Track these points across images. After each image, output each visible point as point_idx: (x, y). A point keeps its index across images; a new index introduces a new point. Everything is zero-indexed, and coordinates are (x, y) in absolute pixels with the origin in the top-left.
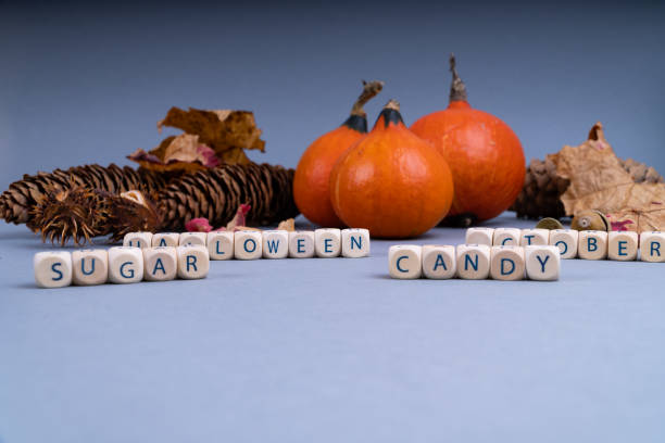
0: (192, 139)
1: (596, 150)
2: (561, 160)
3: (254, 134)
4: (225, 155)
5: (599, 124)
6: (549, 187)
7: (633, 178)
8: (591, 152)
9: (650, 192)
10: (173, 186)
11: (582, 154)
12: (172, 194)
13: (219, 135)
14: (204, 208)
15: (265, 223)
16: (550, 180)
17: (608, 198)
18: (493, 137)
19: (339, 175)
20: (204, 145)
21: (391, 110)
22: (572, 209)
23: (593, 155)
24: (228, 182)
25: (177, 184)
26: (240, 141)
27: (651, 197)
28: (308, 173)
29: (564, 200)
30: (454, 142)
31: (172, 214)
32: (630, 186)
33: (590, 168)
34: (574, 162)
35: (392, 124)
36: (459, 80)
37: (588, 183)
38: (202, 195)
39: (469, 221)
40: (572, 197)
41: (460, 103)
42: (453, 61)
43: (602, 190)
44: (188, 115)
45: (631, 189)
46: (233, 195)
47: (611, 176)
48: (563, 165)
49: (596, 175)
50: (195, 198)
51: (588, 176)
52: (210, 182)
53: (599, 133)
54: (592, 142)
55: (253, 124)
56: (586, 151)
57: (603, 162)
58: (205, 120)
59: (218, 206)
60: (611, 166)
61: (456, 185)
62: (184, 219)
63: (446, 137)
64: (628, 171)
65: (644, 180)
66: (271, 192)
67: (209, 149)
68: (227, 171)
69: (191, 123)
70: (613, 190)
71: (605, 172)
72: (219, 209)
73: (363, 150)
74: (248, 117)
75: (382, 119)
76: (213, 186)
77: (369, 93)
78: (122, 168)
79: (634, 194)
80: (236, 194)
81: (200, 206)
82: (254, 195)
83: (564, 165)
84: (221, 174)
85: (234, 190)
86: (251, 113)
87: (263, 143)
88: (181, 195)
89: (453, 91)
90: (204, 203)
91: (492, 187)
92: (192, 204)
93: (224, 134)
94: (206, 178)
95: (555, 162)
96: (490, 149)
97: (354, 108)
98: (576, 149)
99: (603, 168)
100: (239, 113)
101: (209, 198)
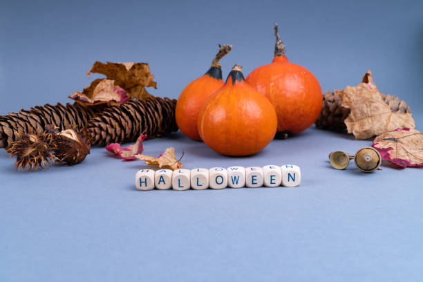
0: (110, 82)
1: (367, 89)
2: (345, 95)
3: (149, 78)
4: (133, 90)
5: (369, 72)
6: (337, 111)
7: (391, 109)
8: (365, 91)
9: (402, 118)
10: (98, 119)
11: (358, 92)
12: (97, 124)
13: (127, 78)
14: (118, 132)
15: (159, 135)
16: (337, 107)
17: (375, 123)
18: (302, 83)
19: (203, 117)
20: (118, 87)
21: (237, 71)
22: (352, 129)
23: (366, 94)
24: (133, 114)
25: (100, 116)
26: (141, 82)
27: (403, 122)
28: (184, 107)
29: (347, 122)
30: (278, 88)
31: (97, 137)
32: (389, 114)
33: (364, 102)
34: (353, 98)
35: (237, 82)
36: (280, 41)
37: (362, 112)
38: (117, 124)
39: (286, 135)
40: (351, 120)
41: (281, 58)
42: (276, 28)
43: (371, 117)
44: (107, 66)
45: (390, 116)
46: (137, 122)
47: (376, 107)
48: (345, 99)
49: (367, 107)
50: (112, 126)
51: (362, 108)
52: (121, 115)
53: (369, 78)
54: (365, 84)
55: (148, 71)
56: (361, 90)
57: (372, 98)
58: (118, 69)
59: (127, 130)
60: (378, 101)
61: (278, 115)
62: (105, 139)
63: (272, 84)
64: (388, 103)
65: (398, 110)
66: (162, 117)
67: (121, 89)
68: (132, 105)
69: (109, 71)
70: (378, 117)
71: (373, 105)
72: (128, 131)
73: (218, 101)
74: (145, 66)
75: (231, 77)
76: (123, 117)
77: (223, 52)
78: (65, 105)
79: (391, 120)
80: (139, 121)
81: (115, 131)
82: (150, 120)
83: (347, 100)
84: (129, 108)
85: (137, 119)
86: (147, 64)
87: (156, 83)
88: (103, 125)
89: (277, 49)
90: (118, 129)
91: (302, 116)
92: (110, 130)
93: (130, 77)
94: (119, 112)
95: (341, 97)
96: (300, 91)
97: (213, 63)
98: (354, 88)
99: (372, 102)
100: (139, 64)
101: (121, 125)
